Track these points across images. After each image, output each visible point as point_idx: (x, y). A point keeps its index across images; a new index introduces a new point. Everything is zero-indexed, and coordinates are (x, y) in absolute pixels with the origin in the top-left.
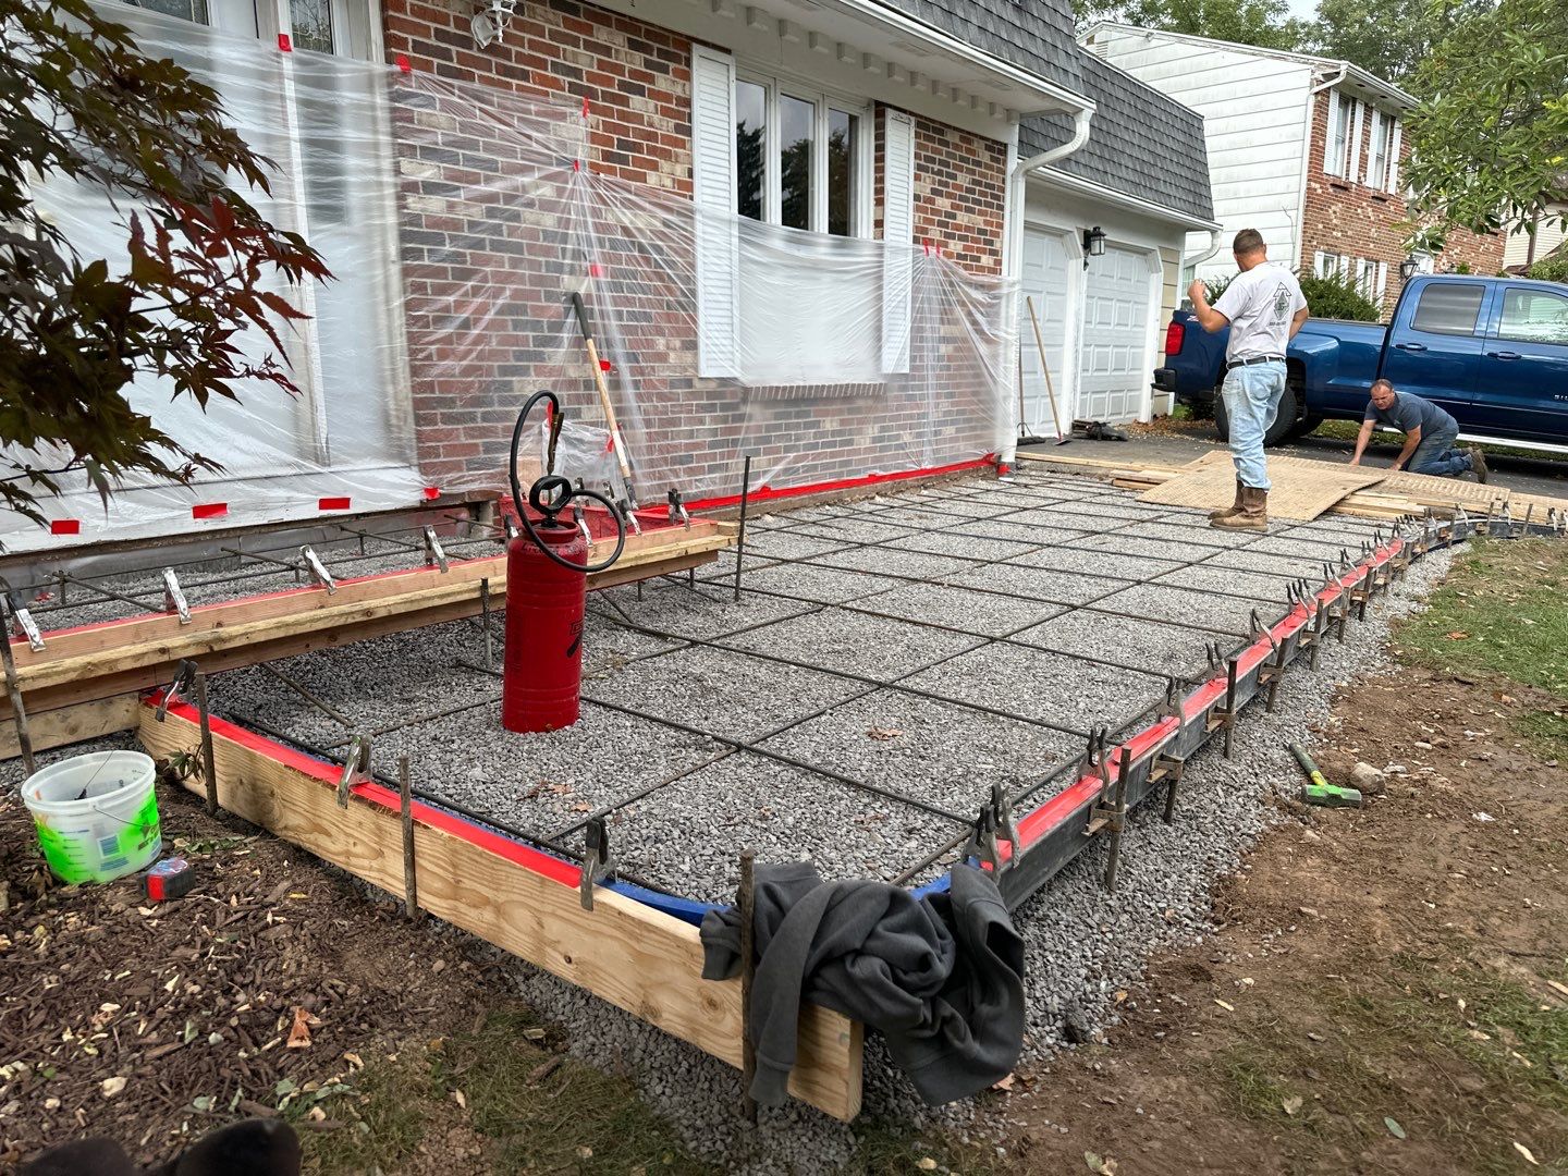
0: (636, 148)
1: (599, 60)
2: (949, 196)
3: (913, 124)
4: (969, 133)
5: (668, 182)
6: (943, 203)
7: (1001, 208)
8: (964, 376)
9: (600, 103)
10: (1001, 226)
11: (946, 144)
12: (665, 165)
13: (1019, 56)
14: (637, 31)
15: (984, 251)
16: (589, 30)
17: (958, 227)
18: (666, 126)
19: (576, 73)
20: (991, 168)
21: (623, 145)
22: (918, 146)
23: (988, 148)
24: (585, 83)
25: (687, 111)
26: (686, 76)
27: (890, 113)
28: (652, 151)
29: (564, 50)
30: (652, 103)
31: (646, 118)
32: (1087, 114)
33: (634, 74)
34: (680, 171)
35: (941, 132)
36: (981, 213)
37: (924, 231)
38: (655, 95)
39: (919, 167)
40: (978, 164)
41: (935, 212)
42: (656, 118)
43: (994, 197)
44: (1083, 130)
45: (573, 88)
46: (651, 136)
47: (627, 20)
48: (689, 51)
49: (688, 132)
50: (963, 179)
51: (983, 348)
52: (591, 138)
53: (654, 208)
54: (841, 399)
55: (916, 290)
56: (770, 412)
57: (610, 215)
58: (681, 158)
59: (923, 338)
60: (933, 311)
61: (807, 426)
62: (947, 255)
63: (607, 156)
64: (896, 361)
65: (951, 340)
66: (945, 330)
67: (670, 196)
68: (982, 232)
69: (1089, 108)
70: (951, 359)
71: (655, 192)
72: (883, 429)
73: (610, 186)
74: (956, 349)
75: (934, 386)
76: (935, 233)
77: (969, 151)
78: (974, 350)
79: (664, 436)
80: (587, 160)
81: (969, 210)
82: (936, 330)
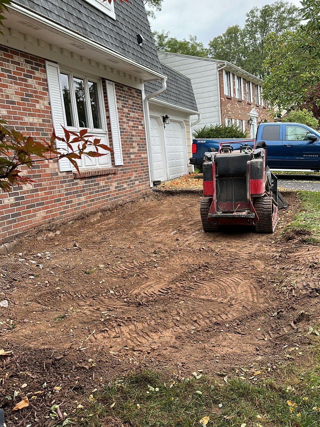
0: (31, 96)
1: (16, 67)
2: (127, 107)
3: (114, 85)
4: (130, 87)
5: (43, 107)
6: (126, 110)
7: (142, 111)
8: (139, 165)
9: (18, 81)
10: (143, 116)
11: (124, 91)
12: (41, 101)
13: (144, 62)
14: (27, 57)
15: (139, 125)
16: (12, 58)
17: (131, 117)
18: (40, 88)
19: (9, 71)
20: (137, 98)
21: (27, 95)
22: (116, 92)
23: (136, 92)
24: (13, 75)
25: (46, 83)
26: (45, 72)
27: (107, 82)
28: (36, 97)
29: (5, 64)
30: (35, 81)
31: (33, 86)
32: (165, 80)
33: (28, 71)
34: (46, 103)
35: (122, 87)
36: (137, 113)
37: (122, 119)
38: (35, 78)
39: (117, 99)
40: (134, 97)
41: (124, 113)
42: (37, 86)
44: (165, 84)
45: (9, 77)
46: (36, 92)
47: (24, 53)
48: (45, 63)
49: (47, 90)
50: (130, 102)
51: (143, 155)
52: (17, 93)
53: (39, 116)
54: (105, 175)
55: (122, 138)
56: (83, 181)
57: (25, 119)
58: (46, 99)
59: (126, 154)
60: (127, 145)
61: (95, 185)
62: (129, 126)
63: (22, 99)
64: (119, 161)
65: (134, 153)
66: (131, 150)
67: (43, 111)
68: (138, 119)
69: (166, 78)
70: (134, 159)
71: (39, 111)
72: (118, 184)
73: (24, 109)
74: (135, 156)
75: (131, 169)
76: (125, 120)
77: (131, 93)
78: (140, 156)
79: (51, 193)
80: (16, 101)
81: (133, 112)
82: (129, 150)
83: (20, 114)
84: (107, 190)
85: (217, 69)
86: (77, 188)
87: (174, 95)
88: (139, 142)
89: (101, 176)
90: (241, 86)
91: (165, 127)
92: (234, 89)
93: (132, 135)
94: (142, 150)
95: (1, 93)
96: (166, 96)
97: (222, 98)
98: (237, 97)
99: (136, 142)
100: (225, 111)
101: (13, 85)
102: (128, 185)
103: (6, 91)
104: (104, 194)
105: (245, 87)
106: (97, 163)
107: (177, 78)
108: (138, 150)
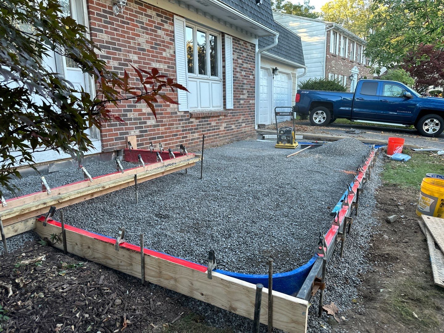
0: (159, 45)
1: (148, 19)
2: (241, 59)
3: (232, 39)
4: (246, 41)
5: (168, 55)
6: (240, 61)
7: (254, 62)
8: (247, 109)
9: (149, 32)
10: (254, 67)
11: (240, 44)
12: (167, 50)
13: (260, 20)
14: (159, 11)
15: (250, 74)
16: (146, 11)
17: (244, 68)
18: (167, 39)
19: (142, 23)
20: (251, 51)
21: (156, 44)
22: (233, 45)
23: (251, 46)
24: (145, 26)
25: (173, 34)
26: (173, 24)
27: (226, 36)
28: (164, 46)
29: (139, 16)
30: (163, 32)
31: (162, 37)
32: (278, 36)
33: (158, 23)
34: (172, 52)
35: (239, 41)
36: (249, 64)
37: (236, 69)
38: (164, 30)
39: (234, 51)
40: (248, 50)
41: (238, 63)
42: (165, 36)
43: (253, 59)
44: (277, 40)
45: (142, 28)
46: (163, 42)
47: (156, 8)
48: (173, 17)
49: (174, 40)
50: (245, 54)
51: (251, 102)
52: (147, 42)
53: (165, 63)
54: (216, 116)
55: (234, 85)
56: (198, 121)
57: (153, 64)
58: (172, 48)
59: (236, 99)
60: (238, 91)
61: (208, 124)
62: (241, 76)
63: (152, 47)
64: (230, 106)
65: (243, 99)
66: (242, 97)
67: (169, 59)
68: (250, 69)
69: (278, 34)
70: (243, 104)
71: (165, 58)
72: (227, 125)
73: (153, 56)
74: (244, 102)
75: (239, 112)
76: (238, 69)
77: (246, 46)
78: (249, 102)
79: (170, 128)
80: (146, 48)
81: (246, 63)
82: (239, 97)
83: (149, 60)
84: (217, 129)
85: (326, 29)
86: (192, 126)
87: (284, 50)
88: (249, 89)
89: (213, 117)
90: (346, 45)
91: (273, 78)
92: (339, 48)
93: (244, 84)
94: (251, 97)
95: (134, 41)
96: (277, 51)
97: (327, 55)
98: (342, 55)
99: (246, 89)
100: (330, 67)
101: (145, 35)
102: (236, 126)
103: (138, 40)
104: (214, 132)
105: (349, 47)
106: (211, 105)
107: (289, 35)
108: (248, 97)
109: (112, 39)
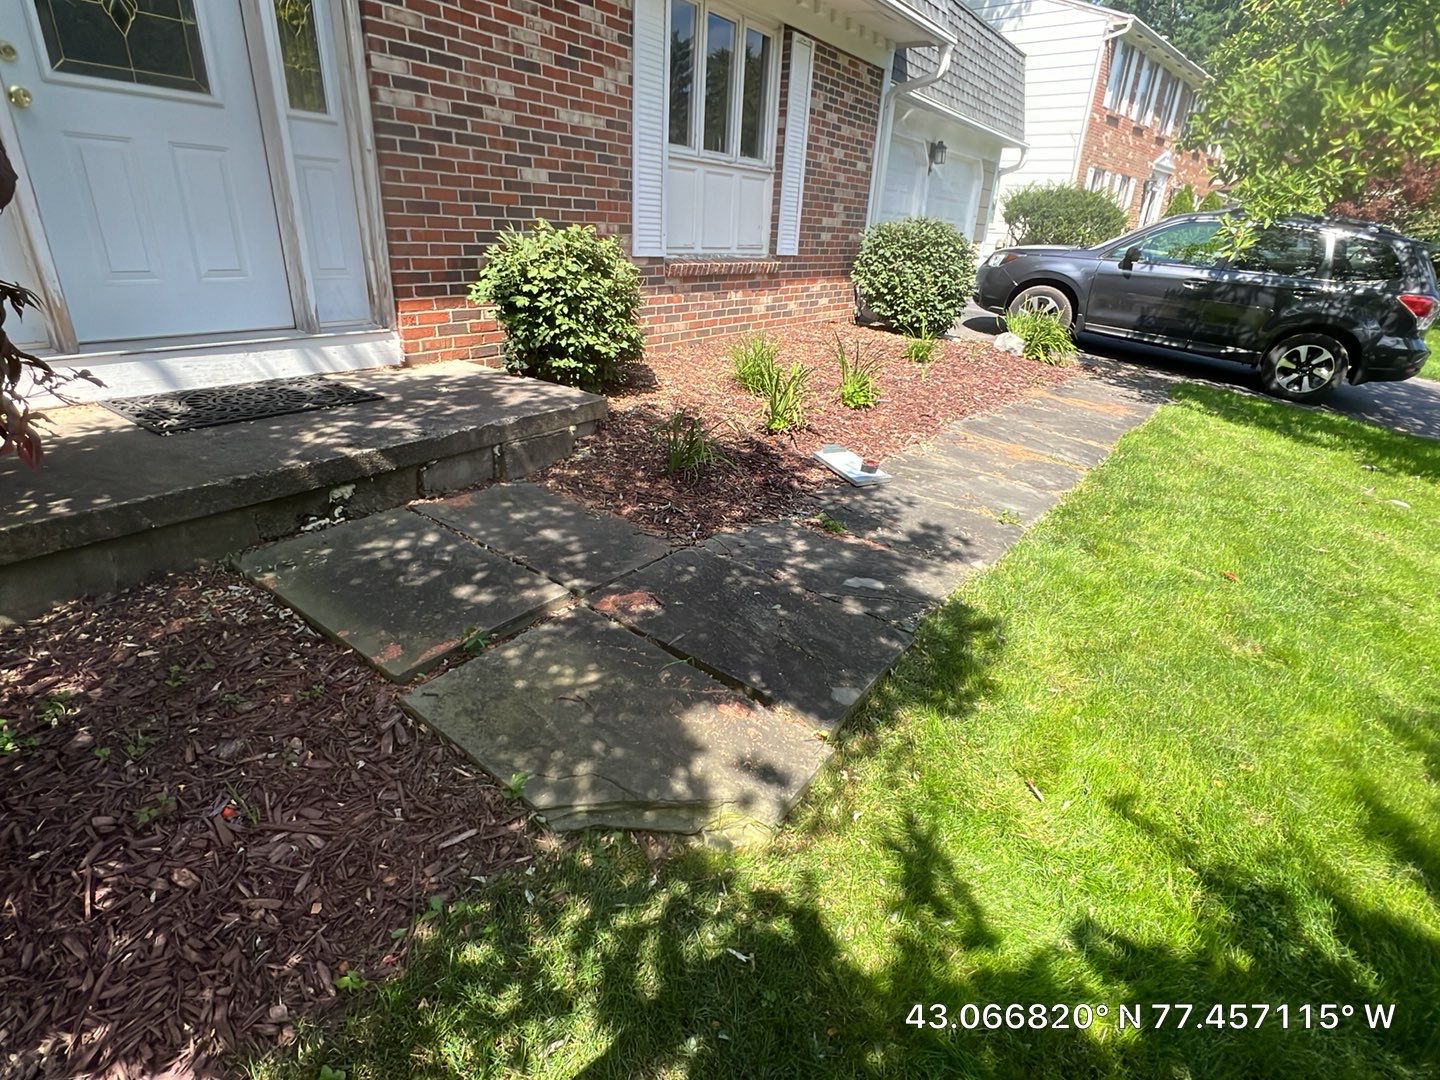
0: (585, 54)
2: (837, 111)
3: (814, 47)
4: (857, 58)
5: (611, 88)
6: (832, 117)
7: (875, 123)
9: (553, 9)
10: (873, 138)
11: (837, 66)
12: (609, 72)
15: (859, 159)
17: (842, 138)
18: (610, 36)
20: (869, 88)
21: (573, 51)
22: (816, 67)
23: (870, 72)
25: (629, 22)
27: (796, 36)
28: (598, 58)
30: (599, 12)
31: (593, 28)
32: (951, 46)
34: (622, 78)
35: (834, 56)
36: (860, 127)
37: (816, 139)
38: (601, 5)
39: (815, 85)
40: (861, 85)
41: (825, 124)
42: (603, 27)
43: (871, 114)
44: (949, 59)
46: (598, 44)
49: (630, 42)
50: (849, 98)
51: (852, 237)
52: (545, 42)
53: (600, 110)
54: (744, 275)
55: (806, 188)
56: (688, 286)
57: (562, 115)
58: (623, 66)
59: (809, 227)
60: (819, 206)
61: (717, 297)
62: (832, 160)
63: (559, 61)
64: (789, 245)
65: (831, 229)
66: (826, 222)
67: (612, 99)
68: (859, 142)
69: (952, 42)
70: (829, 244)
71: (599, 96)
72: (774, 299)
73: (561, 88)
74: (833, 237)
75: (815, 266)
76: (824, 142)
77: (856, 74)
78: (847, 237)
80: (542, 63)
81: (851, 124)
82: (820, 221)
83: (548, 99)
84: (743, 310)
85: (1105, 35)
87: (970, 92)
88: (851, 202)
89: (735, 276)
90: (1153, 87)
91: (930, 170)
93: (837, 184)
94: (854, 224)
95: (504, 38)
96: (949, 93)
97: (1095, 115)
98: (1134, 117)
99: (842, 200)
100: (1096, 149)
101: (538, 18)
102: (801, 304)
103: (516, 34)
104: (736, 320)
105: (1161, 93)
106: (735, 243)
108: (844, 223)
109: (430, 25)
